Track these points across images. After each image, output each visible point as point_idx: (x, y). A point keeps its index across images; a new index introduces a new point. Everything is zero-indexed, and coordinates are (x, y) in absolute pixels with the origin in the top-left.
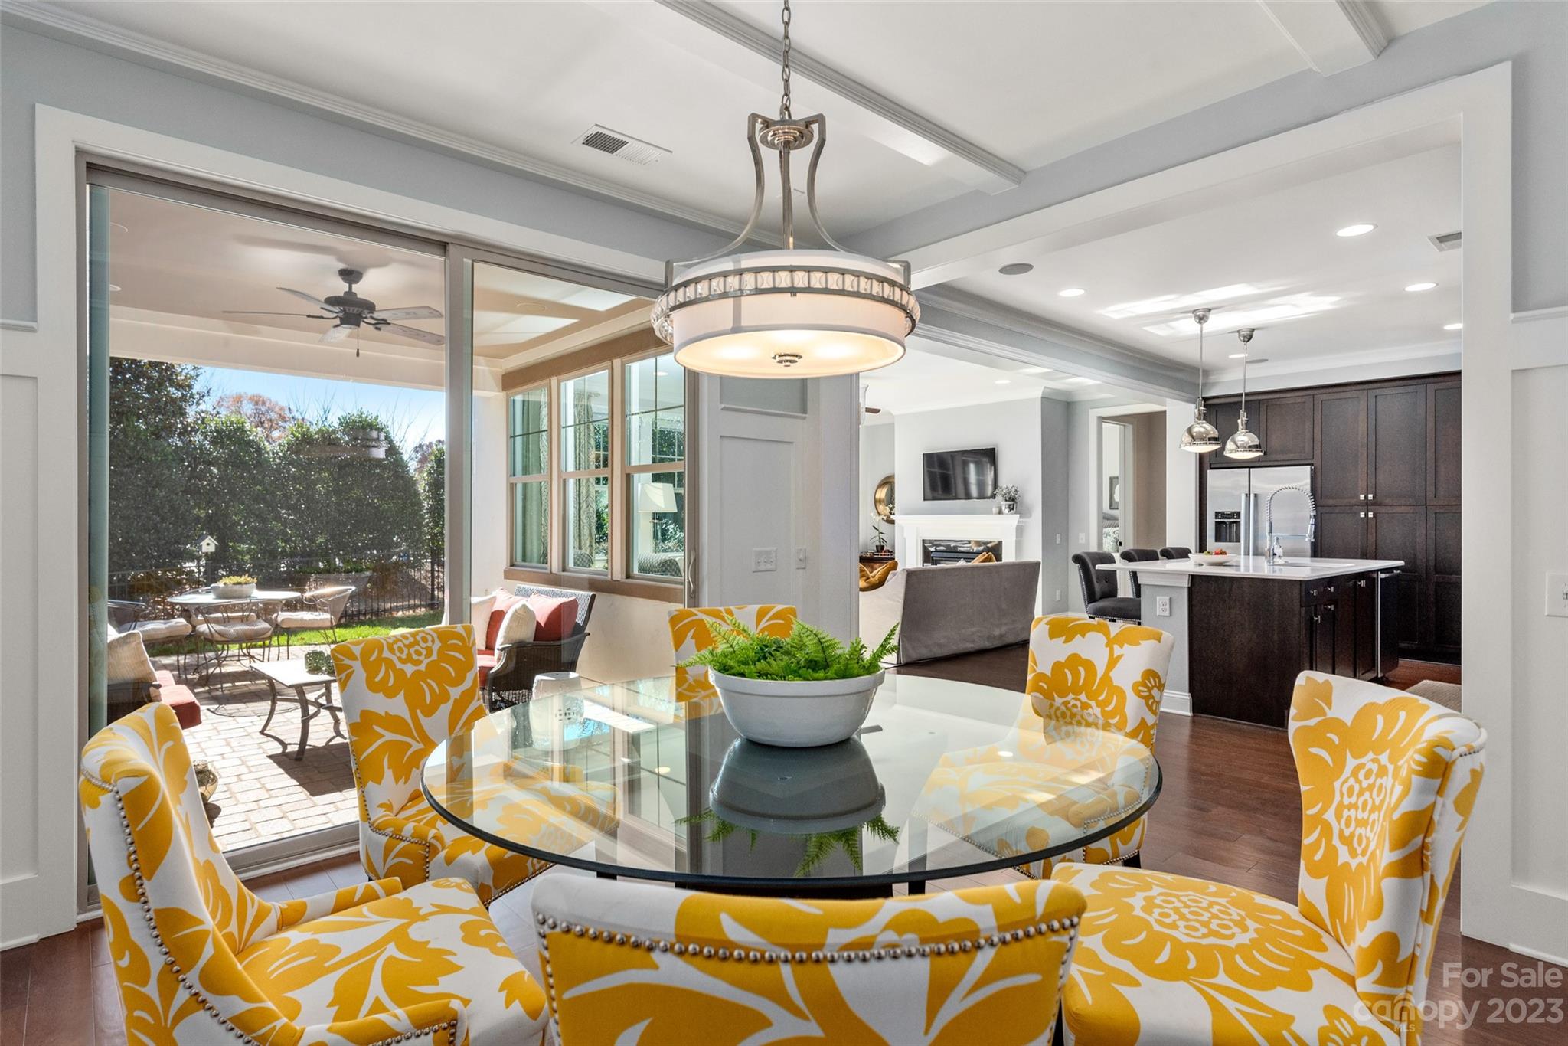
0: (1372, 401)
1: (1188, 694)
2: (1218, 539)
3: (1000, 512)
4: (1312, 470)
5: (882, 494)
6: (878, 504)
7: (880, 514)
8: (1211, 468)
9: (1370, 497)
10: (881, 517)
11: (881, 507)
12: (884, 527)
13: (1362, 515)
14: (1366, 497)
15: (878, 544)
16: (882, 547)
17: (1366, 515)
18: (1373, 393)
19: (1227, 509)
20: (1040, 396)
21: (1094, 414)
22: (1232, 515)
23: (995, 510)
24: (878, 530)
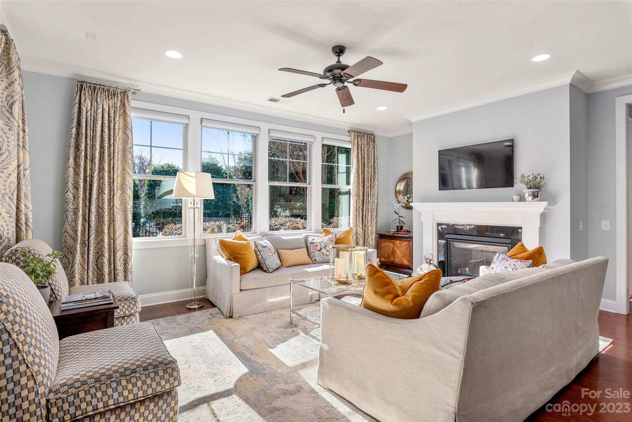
5: (401, 187)
6: (398, 195)
7: (399, 202)
10: (400, 204)
11: (400, 197)
12: (403, 212)
15: (398, 224)
16: (402, 227)
20: (569, 82)
23: (515, 197)
24: (398, 214)
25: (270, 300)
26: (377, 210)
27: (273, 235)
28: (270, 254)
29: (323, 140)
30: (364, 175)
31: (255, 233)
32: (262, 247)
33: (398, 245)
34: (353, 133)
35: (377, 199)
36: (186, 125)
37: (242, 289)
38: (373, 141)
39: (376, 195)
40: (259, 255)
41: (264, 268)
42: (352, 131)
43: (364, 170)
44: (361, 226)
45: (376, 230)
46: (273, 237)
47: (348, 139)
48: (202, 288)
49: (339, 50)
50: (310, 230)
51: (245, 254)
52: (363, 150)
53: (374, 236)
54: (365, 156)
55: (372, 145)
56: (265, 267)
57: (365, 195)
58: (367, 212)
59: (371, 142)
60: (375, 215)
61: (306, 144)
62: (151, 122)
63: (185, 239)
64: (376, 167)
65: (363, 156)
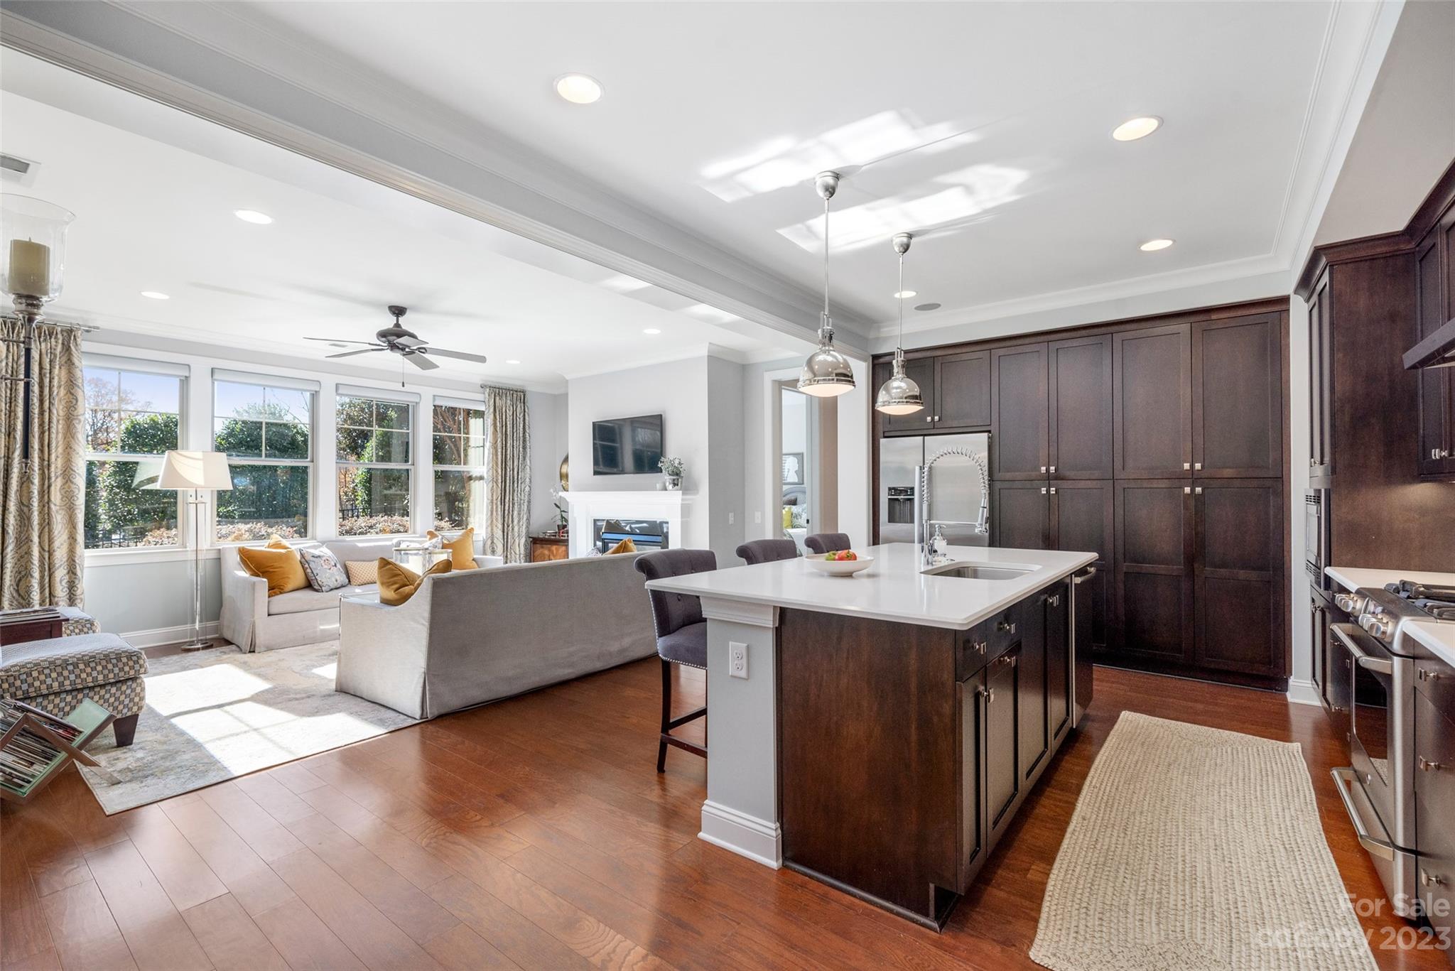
0: (1053, 356)
1: (773, 826)
2: (892, 519)
3: (665, 489)
4: (989, 438)
6: (563, 479)
8: (885, 437)
9: (1052, 469)
11: (565, 483)
13: (1044, 491)
14: (1048, 470)
15: (560, 523)
16: (563, 527)
17: (1048, 491)
18: (1054, 346)
19: (901, 484)
20: (707, 354)
21: (768, 378)
22: (904, 491)
23: (659, 486)
24: (559, 507)
25: (322, 627)
26: (529, 502)
27: (344, 541)
28: (326, 567)
29: (434, 400)
30: (506, 452)
31: (314, 538)
32: (313, 556)
33: (555, 552)
34: (488, 390)
35: (530, 487)
36: (184, 378)
37: (271, 612)
38: (522, 401)
39: (528, 480)
40: (307, 568)
41: (315, 587)
42: (486, 386)
43: (506, 444)
44: (500, 526)
45: (528, 532)
46: (345, 543)
47: (480, 397)
48: (211, 624)
49: (398, 311)
50: (414, 532)
51: (281, 567)
52: (504, 414)
53: (523, 540)
54: (508, 423)
55: (521, 407)
56: (316, 584)
57: (508, 481)
58: (511, 505)
59: (518, 403)
60: (525, 509)
61: (408, 405)
62: (120, 373)
63: (184, 549)
64: (528, 439)
65: (504, 423)
